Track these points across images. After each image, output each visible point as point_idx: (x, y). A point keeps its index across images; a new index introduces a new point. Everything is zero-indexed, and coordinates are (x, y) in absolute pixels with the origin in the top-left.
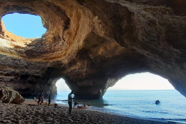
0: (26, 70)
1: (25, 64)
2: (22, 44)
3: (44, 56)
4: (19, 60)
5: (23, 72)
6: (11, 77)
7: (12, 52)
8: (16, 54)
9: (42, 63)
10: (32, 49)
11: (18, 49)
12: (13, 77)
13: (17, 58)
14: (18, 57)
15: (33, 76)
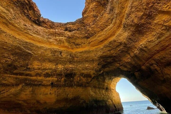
0: (71, 66)
1: (69, 57)
2: (61, 30)
3: (91, 41)
4: (61, 53)
5: (67, 69)
6: (52, 78)
7: (50, 42)
8: (55, 45)
9: (89, 52)
10: (74, 34)
11: (58, 37)
12: (55, 79)
13: (57, 50)
14: (59, 48)
15: (82, 74)
